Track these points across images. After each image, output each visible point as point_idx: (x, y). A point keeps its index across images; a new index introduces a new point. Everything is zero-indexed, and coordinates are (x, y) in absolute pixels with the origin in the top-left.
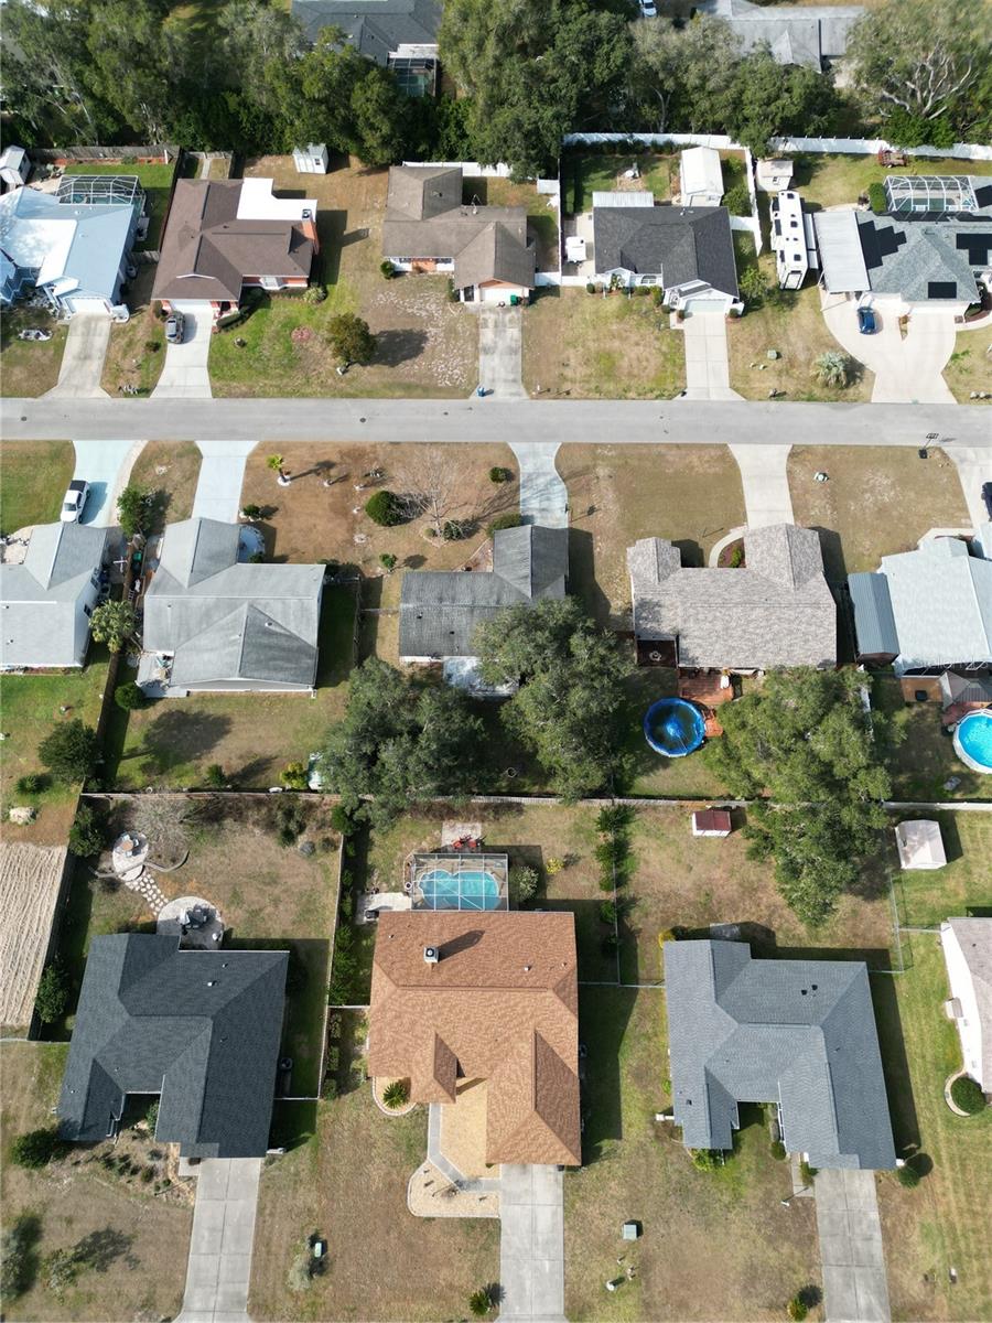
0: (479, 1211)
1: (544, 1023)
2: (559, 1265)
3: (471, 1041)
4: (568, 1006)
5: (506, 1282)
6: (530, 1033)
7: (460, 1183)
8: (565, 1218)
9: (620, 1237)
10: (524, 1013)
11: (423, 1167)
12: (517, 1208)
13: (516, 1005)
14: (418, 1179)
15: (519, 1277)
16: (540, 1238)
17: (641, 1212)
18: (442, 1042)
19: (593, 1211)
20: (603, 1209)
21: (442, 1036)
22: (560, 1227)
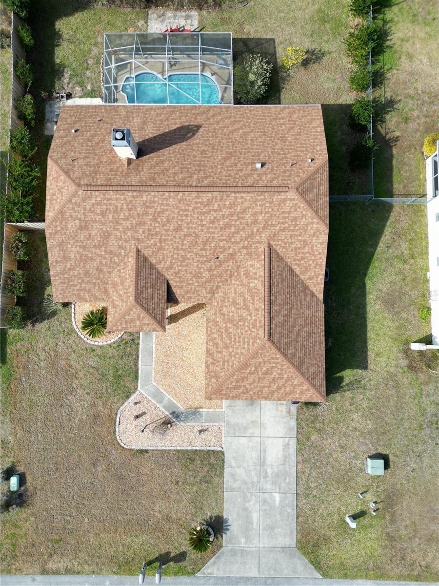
0: (199, 444)
1: (282, 236)
2: (291, 498)
3: (184, 258)
4: (316, 212)
5: (230, 514)
6: (262, 248)
7: (176, 415)
8: (299, 451)
9: (362, 470)
10: (255, 222)
11: (132, 398)
12: (243, 440)
13: (244, 211)
14: (127, 410)
15: (246, 509)
16: (269, 471)
17: (389, 446)
18: (146, 259)
19: (331, 443)
20: (343, 441)
21: (146, 252)
22: (294, 459)
